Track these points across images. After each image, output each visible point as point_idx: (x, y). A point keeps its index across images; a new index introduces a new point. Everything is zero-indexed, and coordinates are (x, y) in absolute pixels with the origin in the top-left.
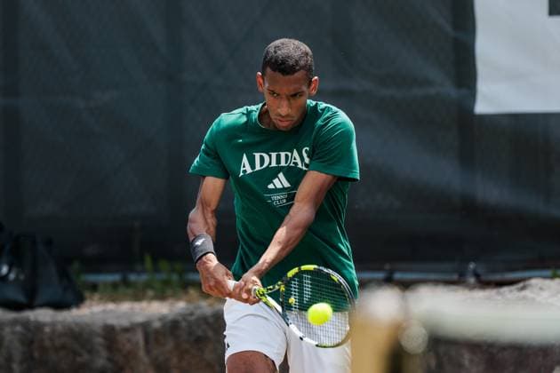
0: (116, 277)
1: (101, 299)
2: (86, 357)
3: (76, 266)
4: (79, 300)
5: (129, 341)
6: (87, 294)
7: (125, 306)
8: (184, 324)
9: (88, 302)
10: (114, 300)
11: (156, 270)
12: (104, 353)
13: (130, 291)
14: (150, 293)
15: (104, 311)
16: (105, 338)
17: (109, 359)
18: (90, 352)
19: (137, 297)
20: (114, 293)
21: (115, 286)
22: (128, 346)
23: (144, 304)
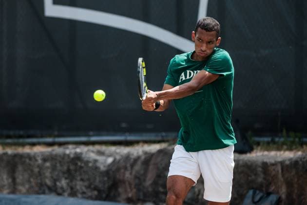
0: (269, 139)
1: (261, 149)
2: (253, 177)
3: (250, 133)
4: (251, 150)
5: (274, 170)
6: (255, 147)
7: (273, 153)
8: (300, 163)
9: (255, 151)
10: (268, 150)
11: (288, 136)
12: (262, 176)
13: (275, 146)
14: (285, 147)
15: (263, 155)
16: (263, 168)
17: (264, 179)
18: (256, 175)
19: (279, 149)
20: (268, 146)
21: (268, 143)
22: (273, 173)
23: (282, 152)
